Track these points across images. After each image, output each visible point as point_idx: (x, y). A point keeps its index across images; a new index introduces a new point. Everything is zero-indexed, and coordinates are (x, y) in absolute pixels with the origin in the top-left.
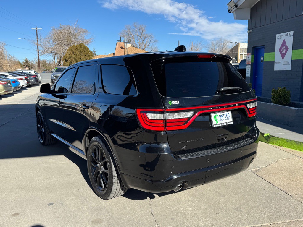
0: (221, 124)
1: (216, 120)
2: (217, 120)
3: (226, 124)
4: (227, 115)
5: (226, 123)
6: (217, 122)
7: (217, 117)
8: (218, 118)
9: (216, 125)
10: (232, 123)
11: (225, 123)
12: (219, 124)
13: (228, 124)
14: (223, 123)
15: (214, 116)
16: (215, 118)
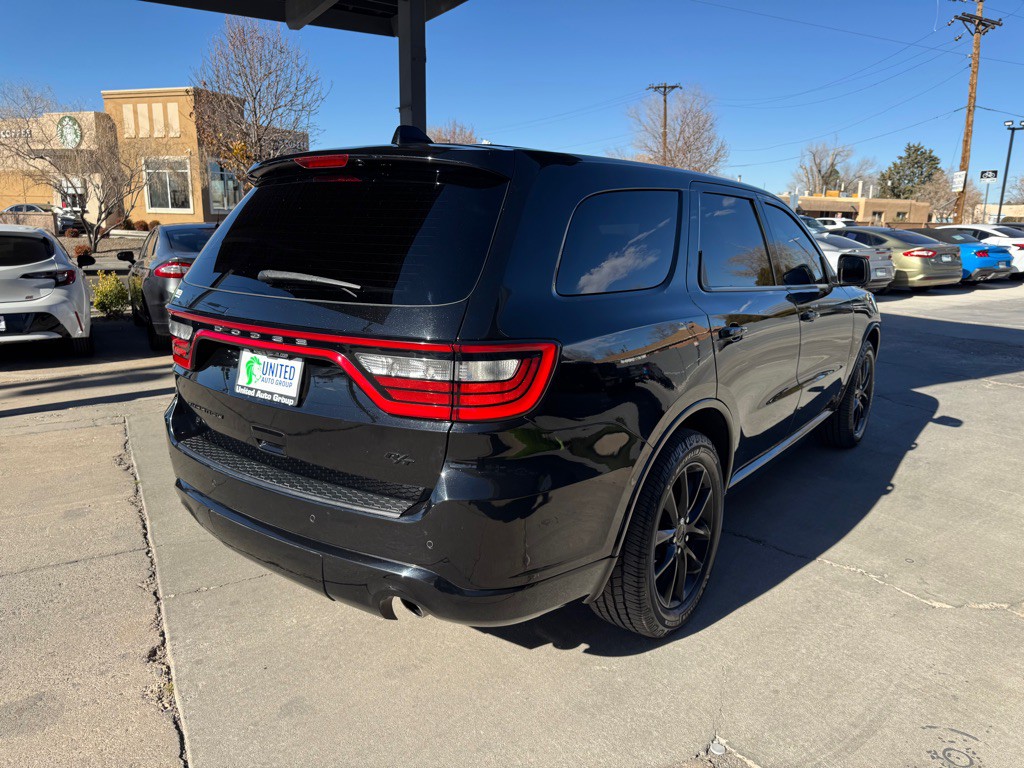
0: (257, 390)
1: (250, 373)
2: (253, 377)
3: (269, 397)
4: (288, 369)
5: (272, 394)
6: (250, 382)
7: (256, 366)
8: (257, 369)
9: (243, 387)
10: (290, 403)
11: (269, 393)
12: (251, 389)
13: (276, 399)
14: (263, 392)
15: (249, 359)
16: (249, 365)
